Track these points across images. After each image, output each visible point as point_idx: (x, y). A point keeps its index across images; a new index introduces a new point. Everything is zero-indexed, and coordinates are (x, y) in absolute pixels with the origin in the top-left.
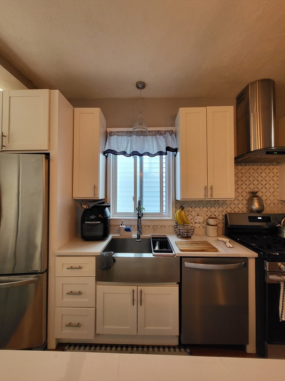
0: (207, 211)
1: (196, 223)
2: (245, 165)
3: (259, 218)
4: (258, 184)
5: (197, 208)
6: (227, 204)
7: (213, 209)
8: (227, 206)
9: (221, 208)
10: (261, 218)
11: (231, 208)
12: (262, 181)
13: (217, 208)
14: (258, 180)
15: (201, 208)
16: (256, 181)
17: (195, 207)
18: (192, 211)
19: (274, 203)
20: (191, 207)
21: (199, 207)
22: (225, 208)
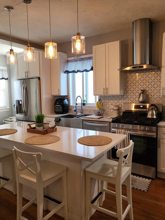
0: (117, 102)
1: (111, 109)
2: (141, 73)
3: (141, 106)
4: (149, 85)
5: (112, 101)
6: (128, 98)
7: (120, 101)
8: (128, 99)
9: (125, 101)
10: (142, 106)
11: (131, 100)
12: (151, 82)
13: (123, 100)
14: (149, 82)
15: (114, 101)
16: (147, 82)
17: (111, 100)
18: (108, 102)
19: (159, 98)
20: (108, 100)
21: (113, 100)
22: (127, 100)
